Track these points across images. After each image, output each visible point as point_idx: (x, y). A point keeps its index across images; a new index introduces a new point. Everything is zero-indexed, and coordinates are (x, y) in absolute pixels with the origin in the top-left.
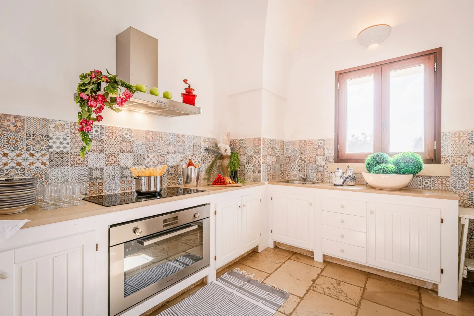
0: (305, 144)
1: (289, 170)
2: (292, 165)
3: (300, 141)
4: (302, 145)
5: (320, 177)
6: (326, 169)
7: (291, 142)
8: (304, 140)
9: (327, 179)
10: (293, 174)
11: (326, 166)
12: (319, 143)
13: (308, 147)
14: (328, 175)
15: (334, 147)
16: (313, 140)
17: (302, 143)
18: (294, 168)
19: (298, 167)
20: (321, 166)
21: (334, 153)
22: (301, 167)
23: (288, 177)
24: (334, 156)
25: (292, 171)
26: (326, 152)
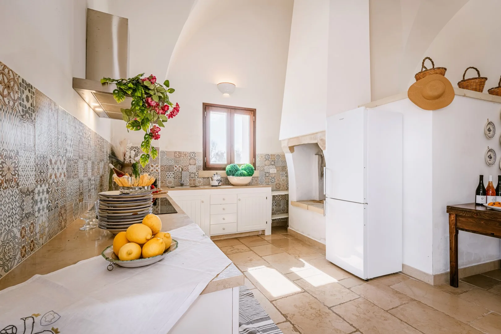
0: (179, 155)
1: (164, 177)
2: (167, 173)
3: (175, 152)
4: (177, 156)
5: (192, 182)
6: (197, 175)
7: (165, 152)
8: (179, 152)
9: (197, 183)
10: (168, 181)
11: (197, 173)
12: (191, 155)
13: (182, 158)
14: (199, 180)
15: (202, 159)
16: (186, 152)
17: (177, 154)
18: (169, 176)
19: (173, 175)
20: (193, 173)
21: (202, 163)
22: (176, 174)
23: (163, 183)
24: (202, 165)
25: (167, 178)
26: (197, 162)
